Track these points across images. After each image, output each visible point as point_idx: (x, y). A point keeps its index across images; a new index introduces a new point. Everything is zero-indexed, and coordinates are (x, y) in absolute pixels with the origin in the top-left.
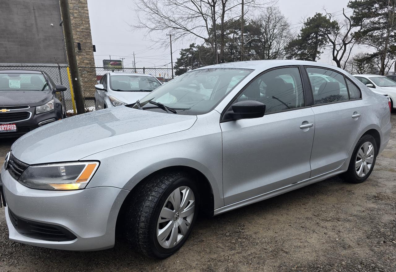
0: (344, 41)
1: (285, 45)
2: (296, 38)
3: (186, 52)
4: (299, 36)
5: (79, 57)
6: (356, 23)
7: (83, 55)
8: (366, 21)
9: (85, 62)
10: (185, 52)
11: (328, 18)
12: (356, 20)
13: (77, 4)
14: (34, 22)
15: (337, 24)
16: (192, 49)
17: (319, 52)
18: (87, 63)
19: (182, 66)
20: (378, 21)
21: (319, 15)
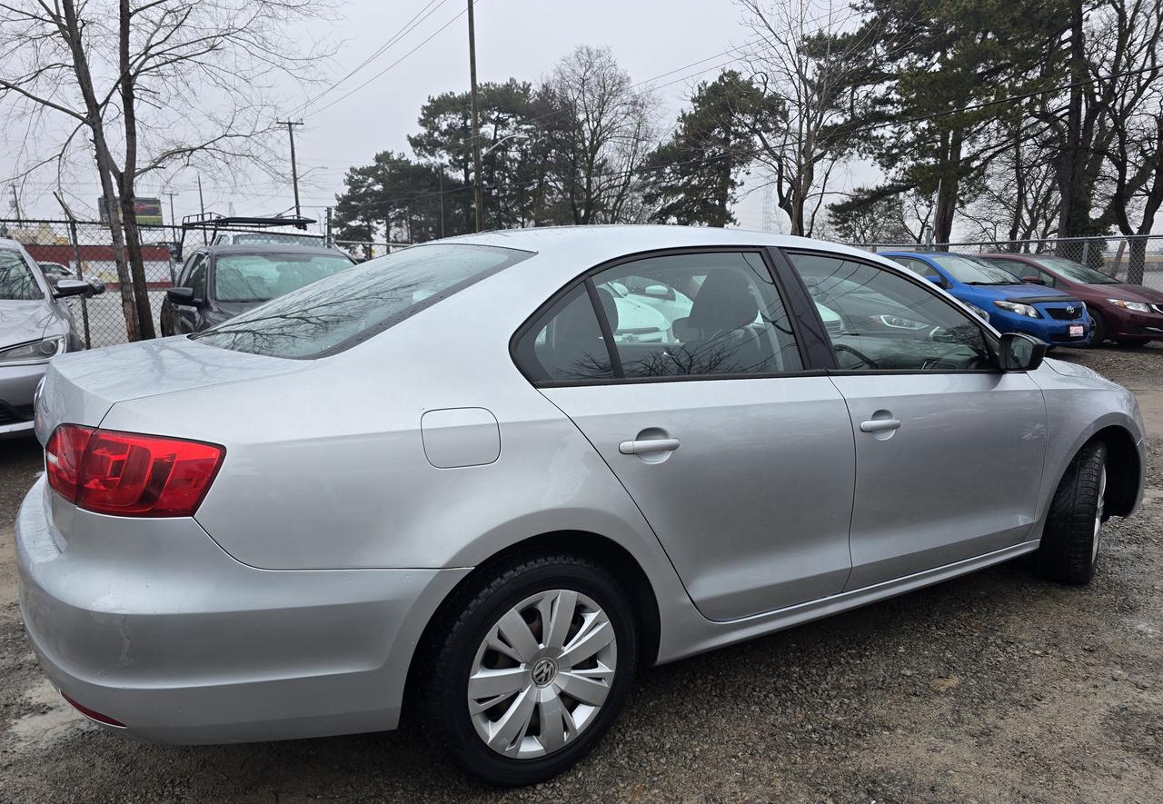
2: (669, 140)
3: (365, 178)
4: (677, 136)
10: (361, 177)
11: (758, 84)
15: (782, 102)
16: (383, 169)
17: (733, 184)
19: (355, 219)
20: (884, 96)
21: (733, 75)
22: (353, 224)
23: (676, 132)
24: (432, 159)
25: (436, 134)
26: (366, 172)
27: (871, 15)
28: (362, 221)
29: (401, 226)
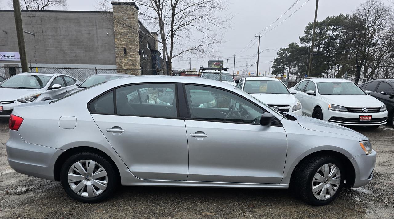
5: (125, 59)
7: (128, 58)
9: (129, 63)
10: (283, 52)
13: (126, 16)
14: (95, 33)
18: (131, 64)
19: (279, 65)
22: (279, 67)
24: (307, 44)
25: (309, 36)
26: (285, 50)
28: (282, 66)
29: (295, 67)
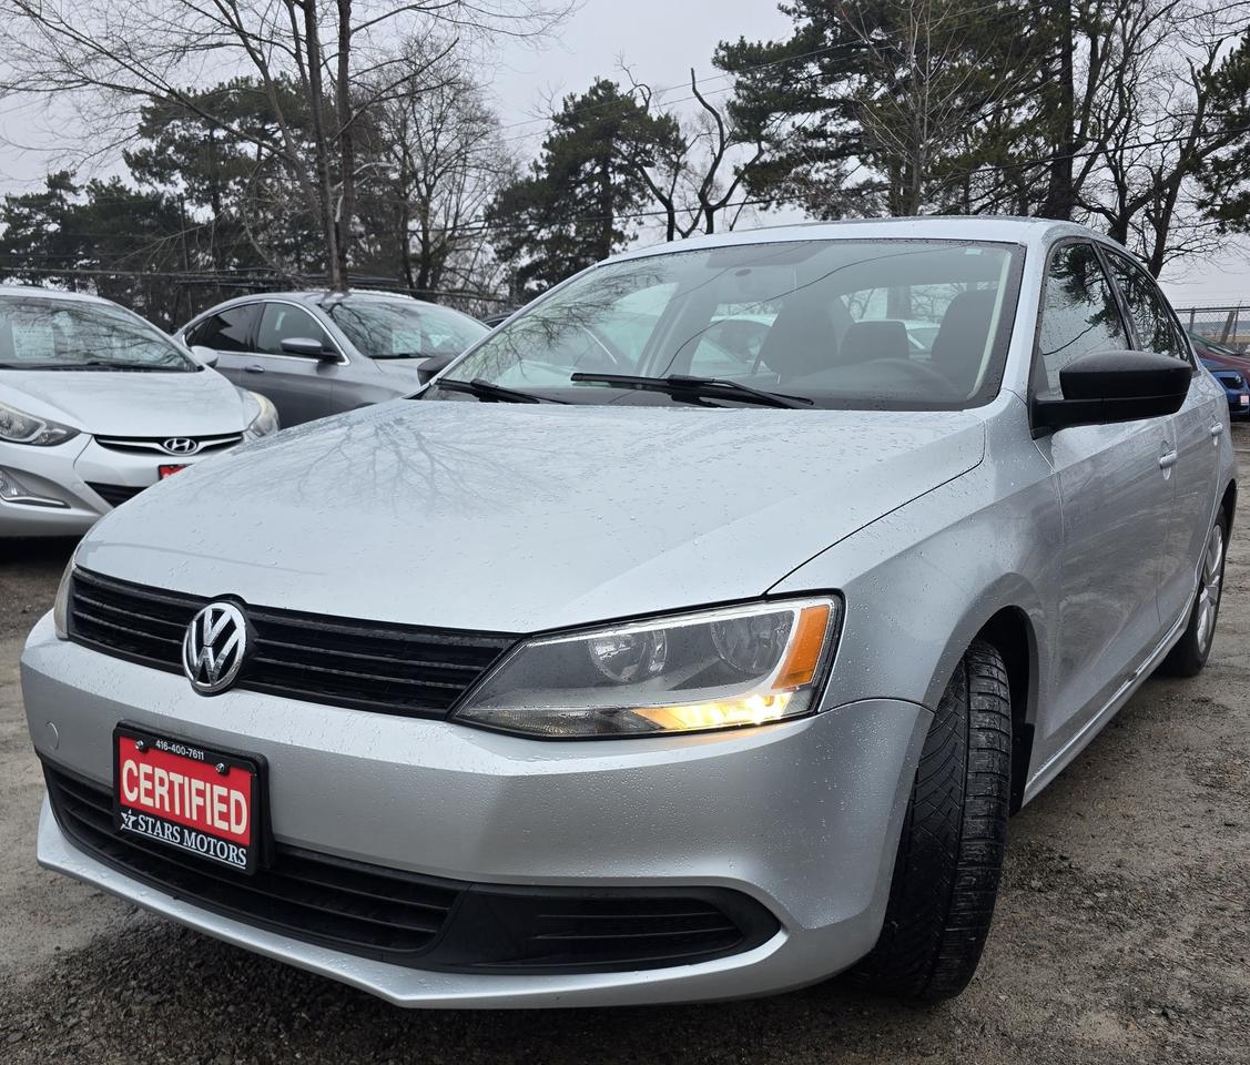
0: (702, 196)
1: (490, 199)
2: (525, 173)
3: (31, 212)
4: (538, 168)
6: (749, 131)
8: (783, 125)
10: (26, 211)
11: (640, 103)
12: (749, 119)
15: (676, 128)
16: (61, 198)
17: (620, 237)
20: (820, 127)
21: (608, 87)
23: (535, 162)
26: (32, 203)
27: (806, 22)
